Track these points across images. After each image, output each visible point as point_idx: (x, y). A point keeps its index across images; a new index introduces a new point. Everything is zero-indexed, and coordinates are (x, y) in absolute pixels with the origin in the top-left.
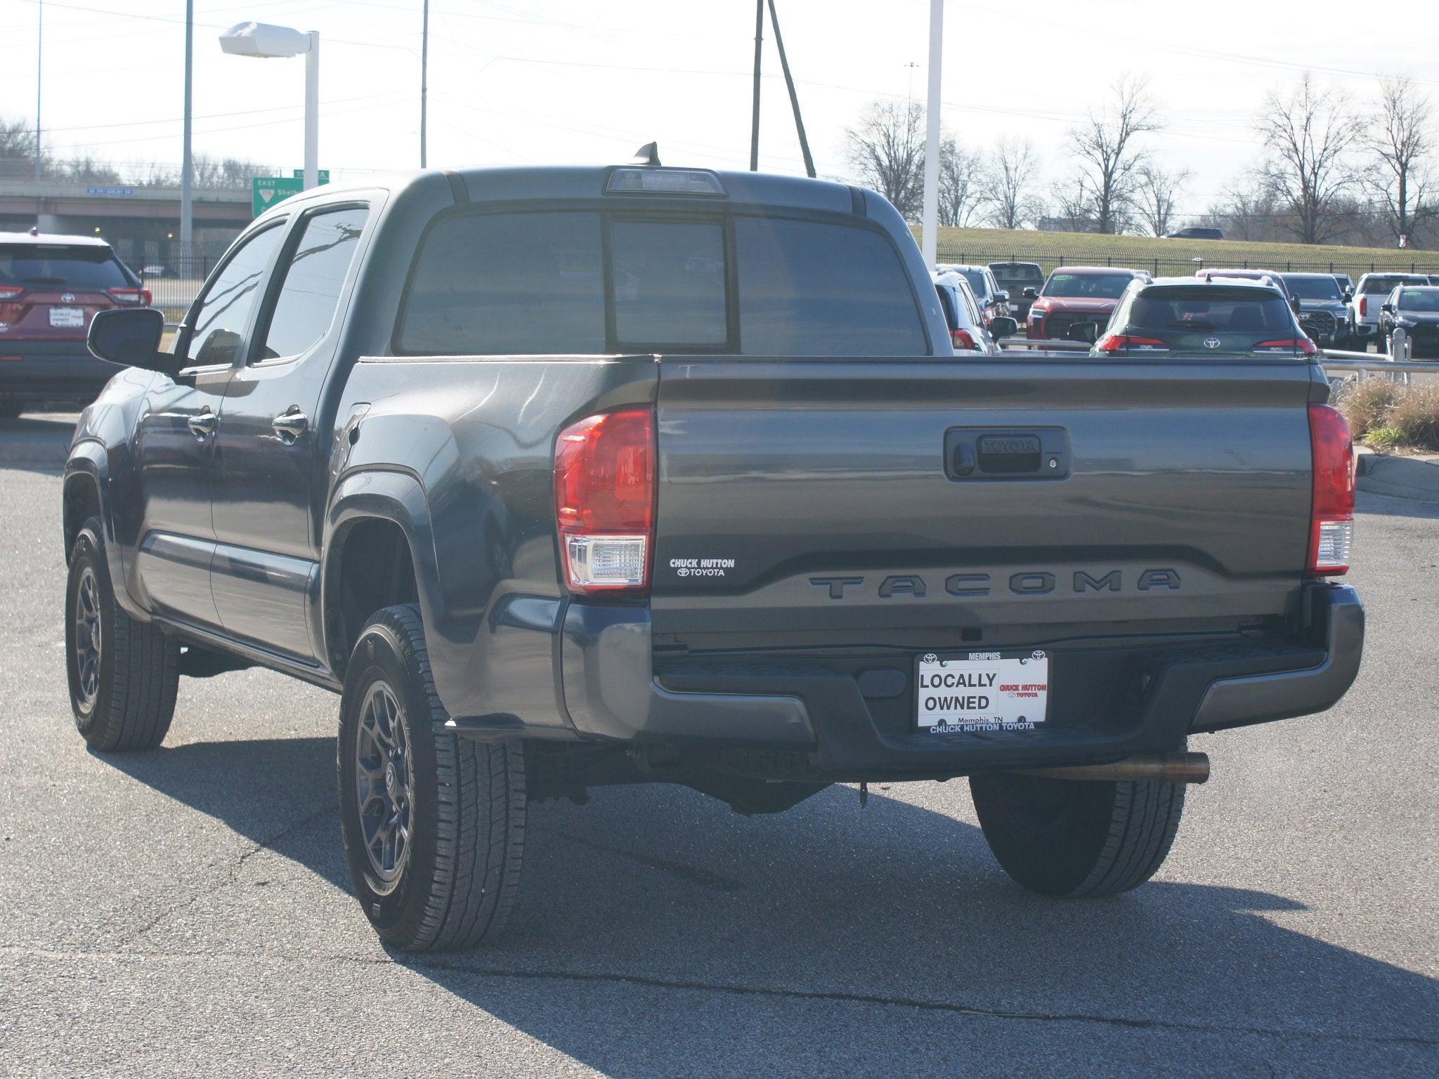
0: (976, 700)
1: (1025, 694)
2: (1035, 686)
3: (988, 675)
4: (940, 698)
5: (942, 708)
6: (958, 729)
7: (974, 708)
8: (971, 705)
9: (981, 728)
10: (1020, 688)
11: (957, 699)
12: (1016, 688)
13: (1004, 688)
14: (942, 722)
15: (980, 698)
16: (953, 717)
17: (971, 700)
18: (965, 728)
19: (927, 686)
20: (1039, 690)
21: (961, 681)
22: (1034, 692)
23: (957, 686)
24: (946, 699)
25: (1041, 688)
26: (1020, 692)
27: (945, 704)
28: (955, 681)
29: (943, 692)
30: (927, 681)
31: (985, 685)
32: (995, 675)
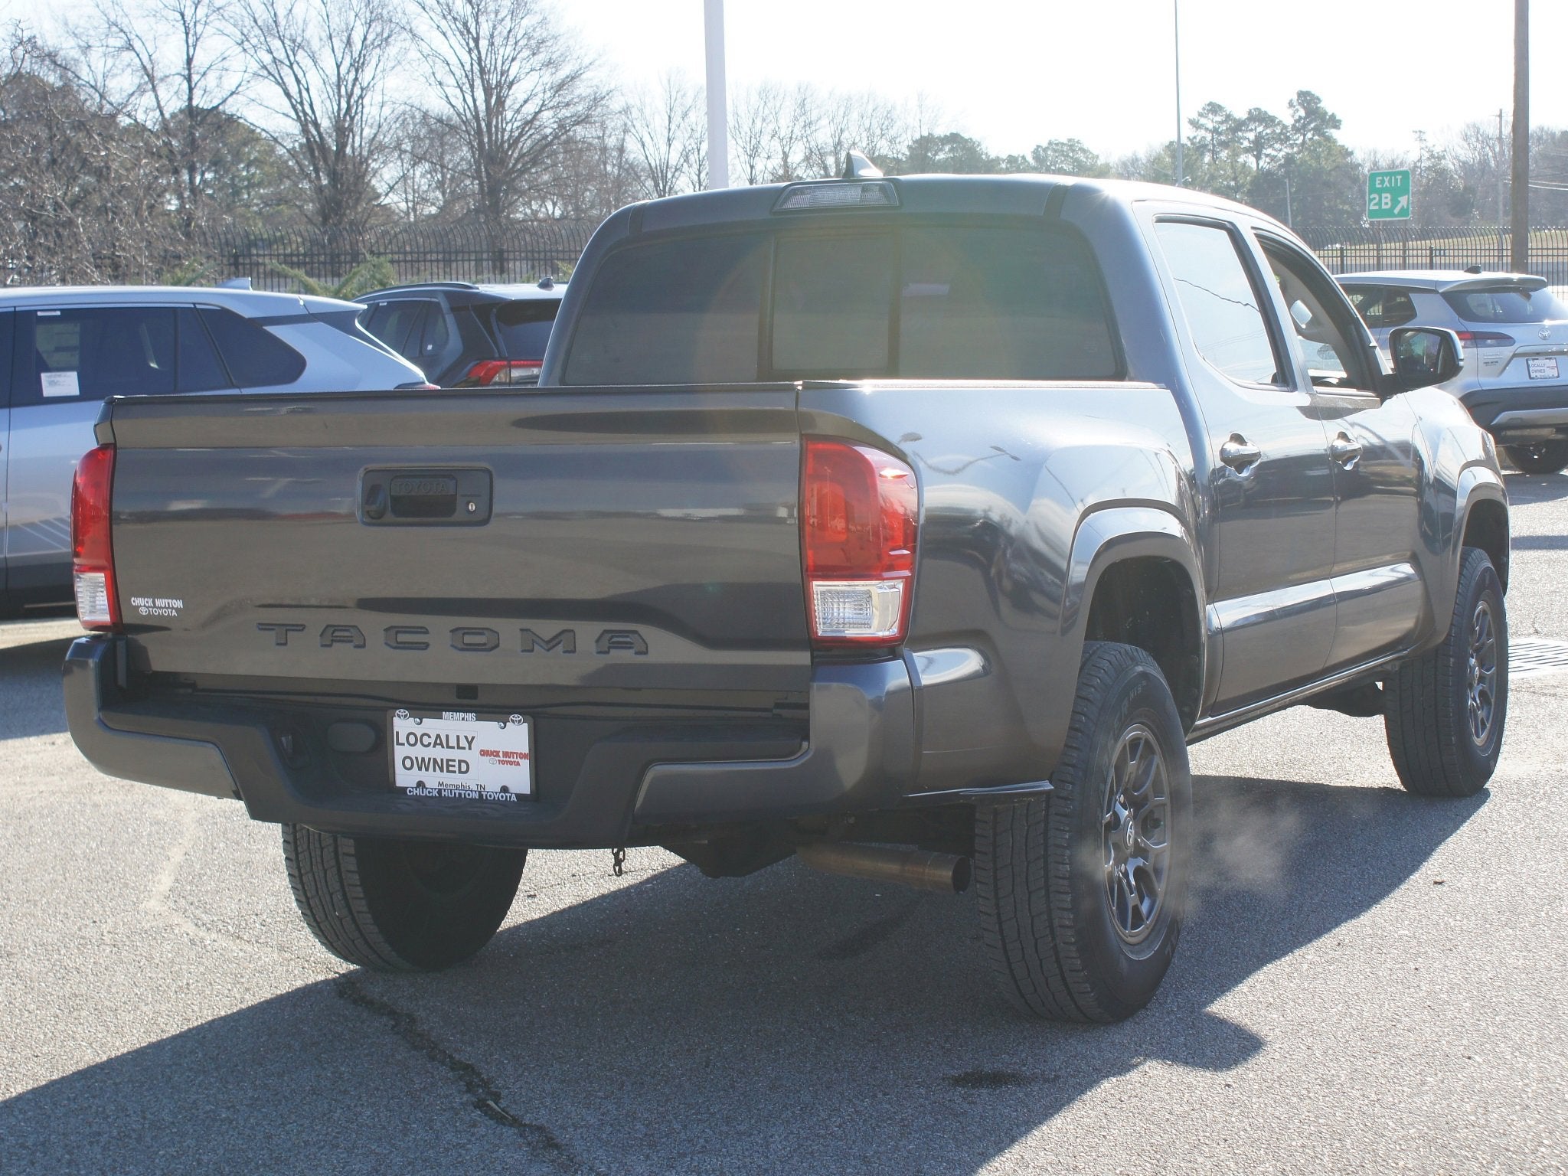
0: (456, 764)
1: (508, 762)
2: (517, 753)
3: (466, 737)
4: (417, 758)
5: (420, 769)
6: (435, 793)
7: (455, 772)
8: (451, 769)
9: (460, 794)
10: (501, 754)
11: (435, 761)
12: (497, 754)
13: (484, 753)
14: (420, 784)
15: (460, 762)
16: (433, 780)
17: (450, 763)
18: (443, 793)
19: (403, 744)
20: (521, 758)
21: (438, 742)
22: (515, 759)
23: (434, 746)
24: (423, 759)
25: (523, 756)
26: (501, 759)
27: (423, 764)
28: (432, 741)
29: (418, 752)
30: (402, 740)
31: (464, 748)
32: (473, 738)
